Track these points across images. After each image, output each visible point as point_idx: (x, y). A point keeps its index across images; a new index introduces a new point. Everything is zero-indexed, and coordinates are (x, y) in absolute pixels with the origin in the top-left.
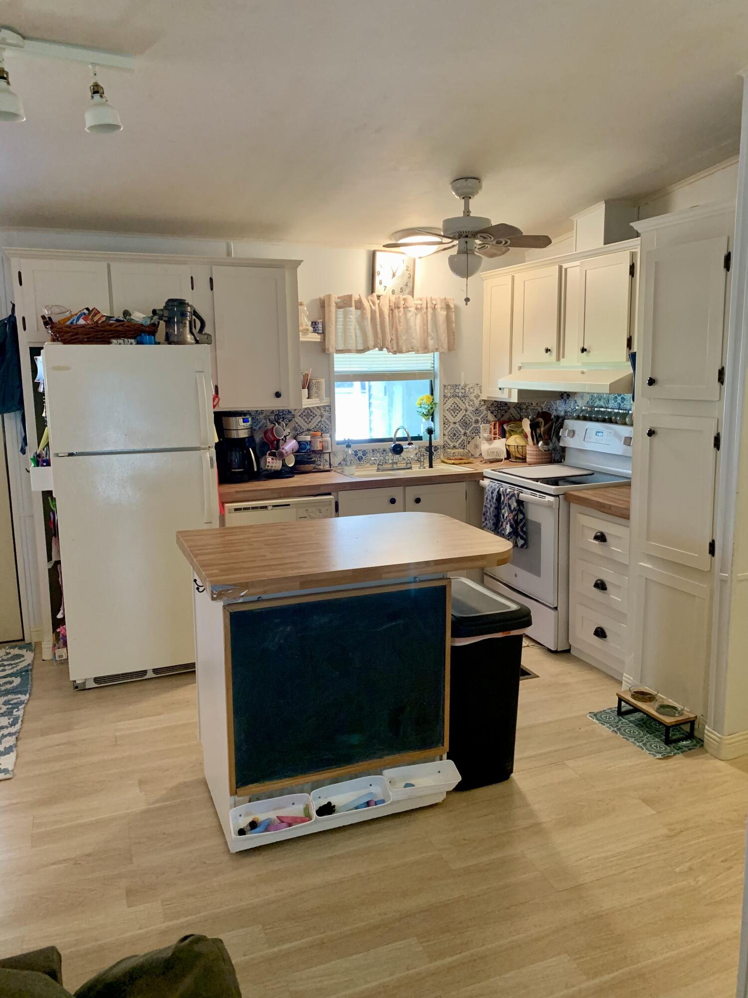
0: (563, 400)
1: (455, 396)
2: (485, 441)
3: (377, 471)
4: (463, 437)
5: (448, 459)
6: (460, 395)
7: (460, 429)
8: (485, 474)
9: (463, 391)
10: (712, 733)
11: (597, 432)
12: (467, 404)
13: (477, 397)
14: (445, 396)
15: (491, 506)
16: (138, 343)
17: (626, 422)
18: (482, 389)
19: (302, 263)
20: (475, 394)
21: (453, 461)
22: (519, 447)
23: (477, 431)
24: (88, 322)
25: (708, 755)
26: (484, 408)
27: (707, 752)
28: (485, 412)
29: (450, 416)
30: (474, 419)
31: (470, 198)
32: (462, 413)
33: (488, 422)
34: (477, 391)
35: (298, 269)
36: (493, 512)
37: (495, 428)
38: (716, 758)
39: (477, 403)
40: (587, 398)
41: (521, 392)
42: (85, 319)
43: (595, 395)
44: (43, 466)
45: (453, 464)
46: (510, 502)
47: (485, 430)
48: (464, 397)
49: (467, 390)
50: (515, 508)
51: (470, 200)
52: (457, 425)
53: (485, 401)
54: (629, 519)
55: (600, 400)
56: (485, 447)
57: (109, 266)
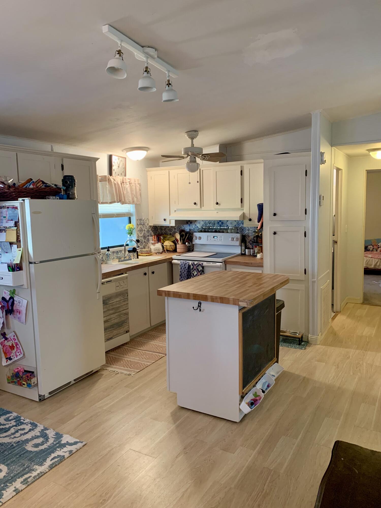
0: (188, 225)
1: (141, 224)
2: (152, 245)
3: (119, 262)
4: (144, 243)
5: (142, 254)
6: (142, 223)
7: (143, 239)
8: (173, 258)
9: (143, 222)
10: (313, 337)
11: (214, 237)
12: (145, 228)
13: (148, 224)
14: (137, 224)
15: (185, 271)
16: (60, 199)
17: (228, 232)
18: (149, 221)
19: (99, 159)
20: (147, 223)
21: (146, 255)
22: (172, 246)
23: (148, 240)
24: (34, 186)
25: (312, 345)
26: (150, 229)
27: (311, 344)
28: (151, 231)
29: (140, 233)
30: (147, 234)
31: (194, 139)
32: (143, 232)
33: (152, 236)
34: (148, 222)
35: (97, 162)
36: (186, 273)
37: (155, 238)
38: (316, 345)
39: (148, 227)
40: (202, 223)
41: (177, 221)
42: (33, 185)
43: (207, 222)
44: (17, 271)
45: (147, 256)
46: (198, 268)
47: (152, 239)
48: (144, 224)
49: (145, 221)
50: (201, 270)
51: (194, 140)
52: (142, 238)
53: (150, 226)
54: (263, 267)
55: (210, 224)
56: (152, 247)
57: (17, 154)
